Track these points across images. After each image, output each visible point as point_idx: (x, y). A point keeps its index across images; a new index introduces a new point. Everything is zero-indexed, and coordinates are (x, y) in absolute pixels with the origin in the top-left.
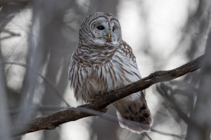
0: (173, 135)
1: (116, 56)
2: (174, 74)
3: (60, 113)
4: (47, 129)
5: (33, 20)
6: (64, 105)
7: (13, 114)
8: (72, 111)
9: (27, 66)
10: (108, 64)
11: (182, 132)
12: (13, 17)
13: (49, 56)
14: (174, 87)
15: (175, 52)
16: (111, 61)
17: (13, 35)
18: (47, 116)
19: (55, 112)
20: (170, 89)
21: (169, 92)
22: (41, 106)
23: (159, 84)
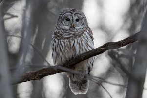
0: (119, 85)
1: (85, 34)
2: (120, 44)
3: (44, 69)
4: (35, 80)
5: (26, 7)
6: (46, 64)
7: (12, 70)
8: (52, 68)
9: (22, 38)
10: (80, 39)
11: (125, 83)
12: (13, 5)
13: (37, 30)
14: (120, 53)
15: (122, 28)
16: (82, 37)
17: (13, 16)
18: (35, 71)
19: (40, 69)
20: (117, 54)
21: (116, 56)
22: (32, 64)
23: (110, 50)
